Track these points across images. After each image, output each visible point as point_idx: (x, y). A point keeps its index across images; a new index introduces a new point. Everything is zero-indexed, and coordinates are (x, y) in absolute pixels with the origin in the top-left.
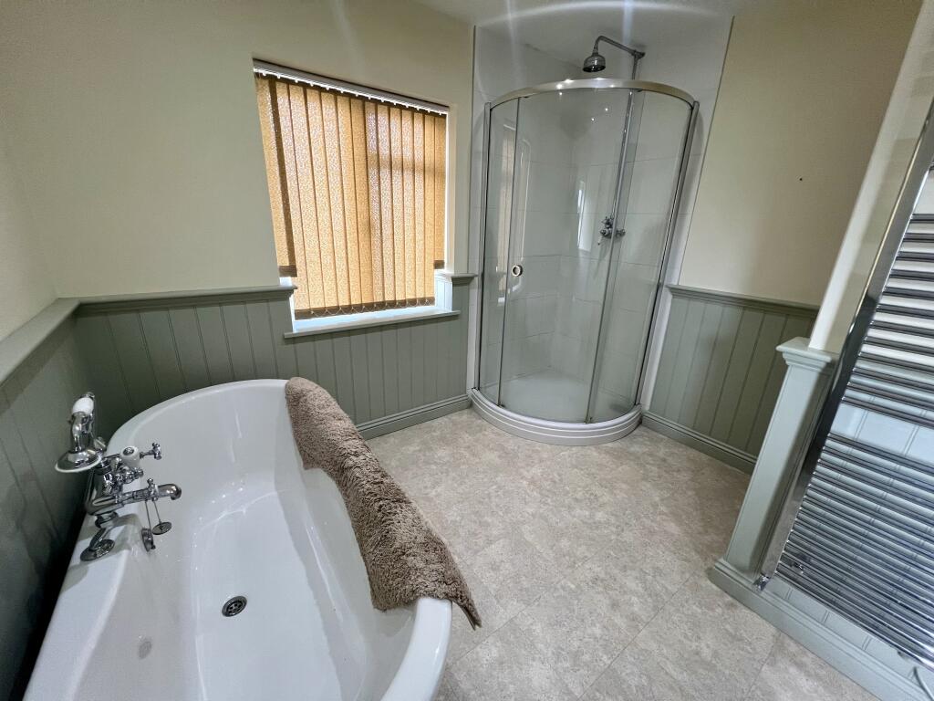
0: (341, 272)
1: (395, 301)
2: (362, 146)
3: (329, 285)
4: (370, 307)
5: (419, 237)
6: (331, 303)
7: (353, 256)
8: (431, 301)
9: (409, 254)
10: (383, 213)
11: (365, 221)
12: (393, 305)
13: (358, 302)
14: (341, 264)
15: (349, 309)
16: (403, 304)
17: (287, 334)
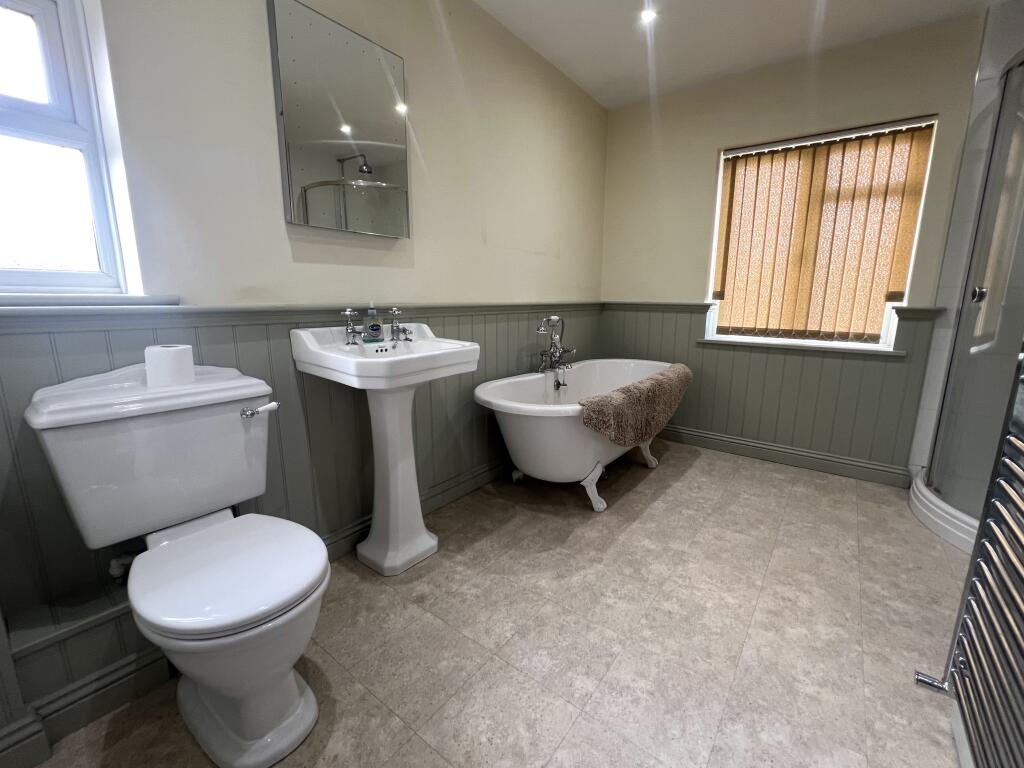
0: (764, 300)
1: (819, 332)
2: (807, 187)
3: (751, 308)
4: (788, 334)
5: (866, 265)
6: (750, 325)
7: (778, 284)
8: (875, 338)
9: (848, 283)
10: (820, 242)
11: (798, 253)
12: (815, 335)
13: (776, 327)
14: (765, 292)
15: (765, 332)
16: (830, 336)
17: (699, 340)
